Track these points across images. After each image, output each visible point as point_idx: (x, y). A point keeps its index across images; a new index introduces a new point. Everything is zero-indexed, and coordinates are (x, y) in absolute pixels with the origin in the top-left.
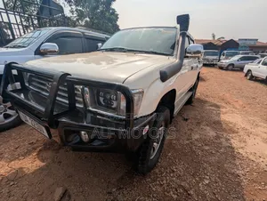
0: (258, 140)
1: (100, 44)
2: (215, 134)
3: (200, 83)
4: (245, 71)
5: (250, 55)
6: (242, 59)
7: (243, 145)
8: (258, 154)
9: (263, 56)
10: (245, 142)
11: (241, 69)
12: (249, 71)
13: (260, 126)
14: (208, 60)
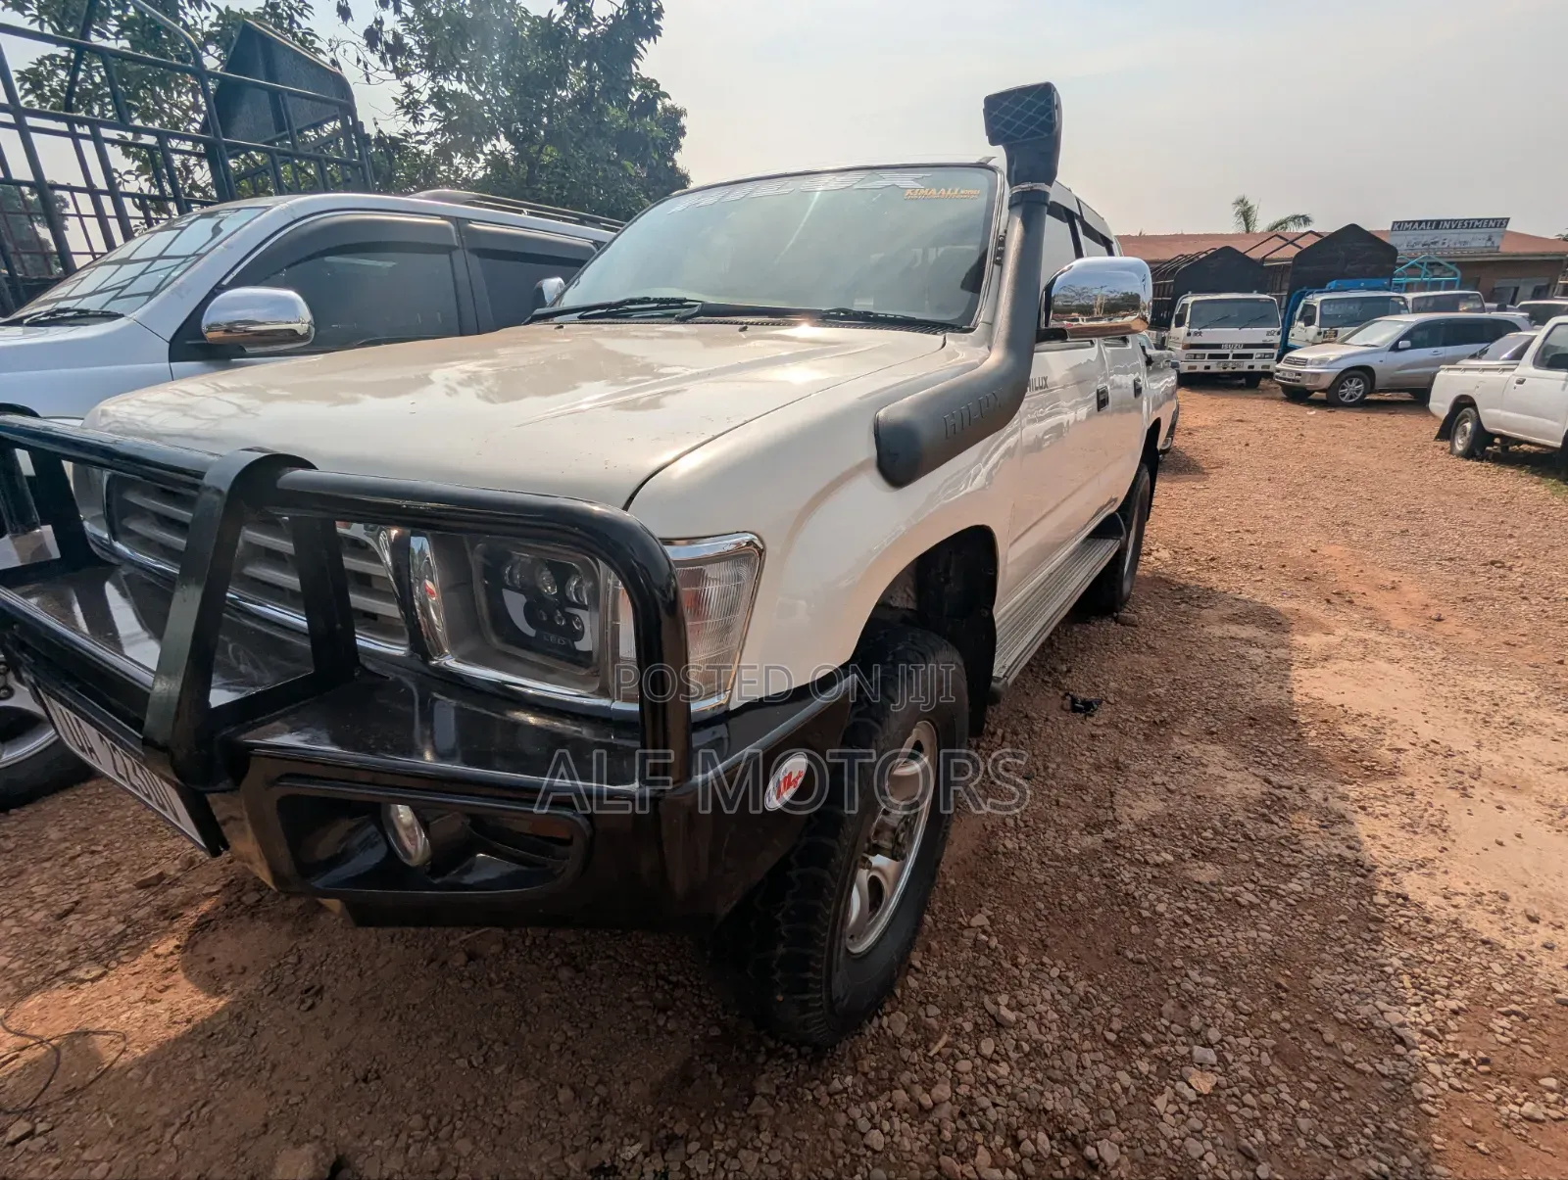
0: (1523, 814)
1: (552, 284)
2: (1256, 789)
3: (1166, 490)
4: (1440, 404)
5: (1463, 314)
6: (1417, 337)
7: (1425, 847)
8: (1519, 902)
9: (1539, 317)
10: (1439, 828)
11: (1418, 396)
12: (1464, 404)
13: (1534, 729)
14: (1215, 351)
